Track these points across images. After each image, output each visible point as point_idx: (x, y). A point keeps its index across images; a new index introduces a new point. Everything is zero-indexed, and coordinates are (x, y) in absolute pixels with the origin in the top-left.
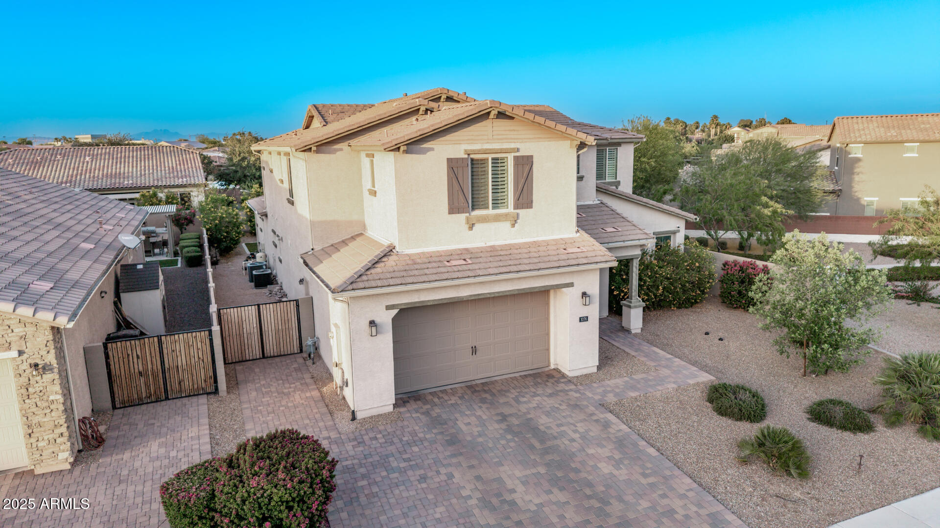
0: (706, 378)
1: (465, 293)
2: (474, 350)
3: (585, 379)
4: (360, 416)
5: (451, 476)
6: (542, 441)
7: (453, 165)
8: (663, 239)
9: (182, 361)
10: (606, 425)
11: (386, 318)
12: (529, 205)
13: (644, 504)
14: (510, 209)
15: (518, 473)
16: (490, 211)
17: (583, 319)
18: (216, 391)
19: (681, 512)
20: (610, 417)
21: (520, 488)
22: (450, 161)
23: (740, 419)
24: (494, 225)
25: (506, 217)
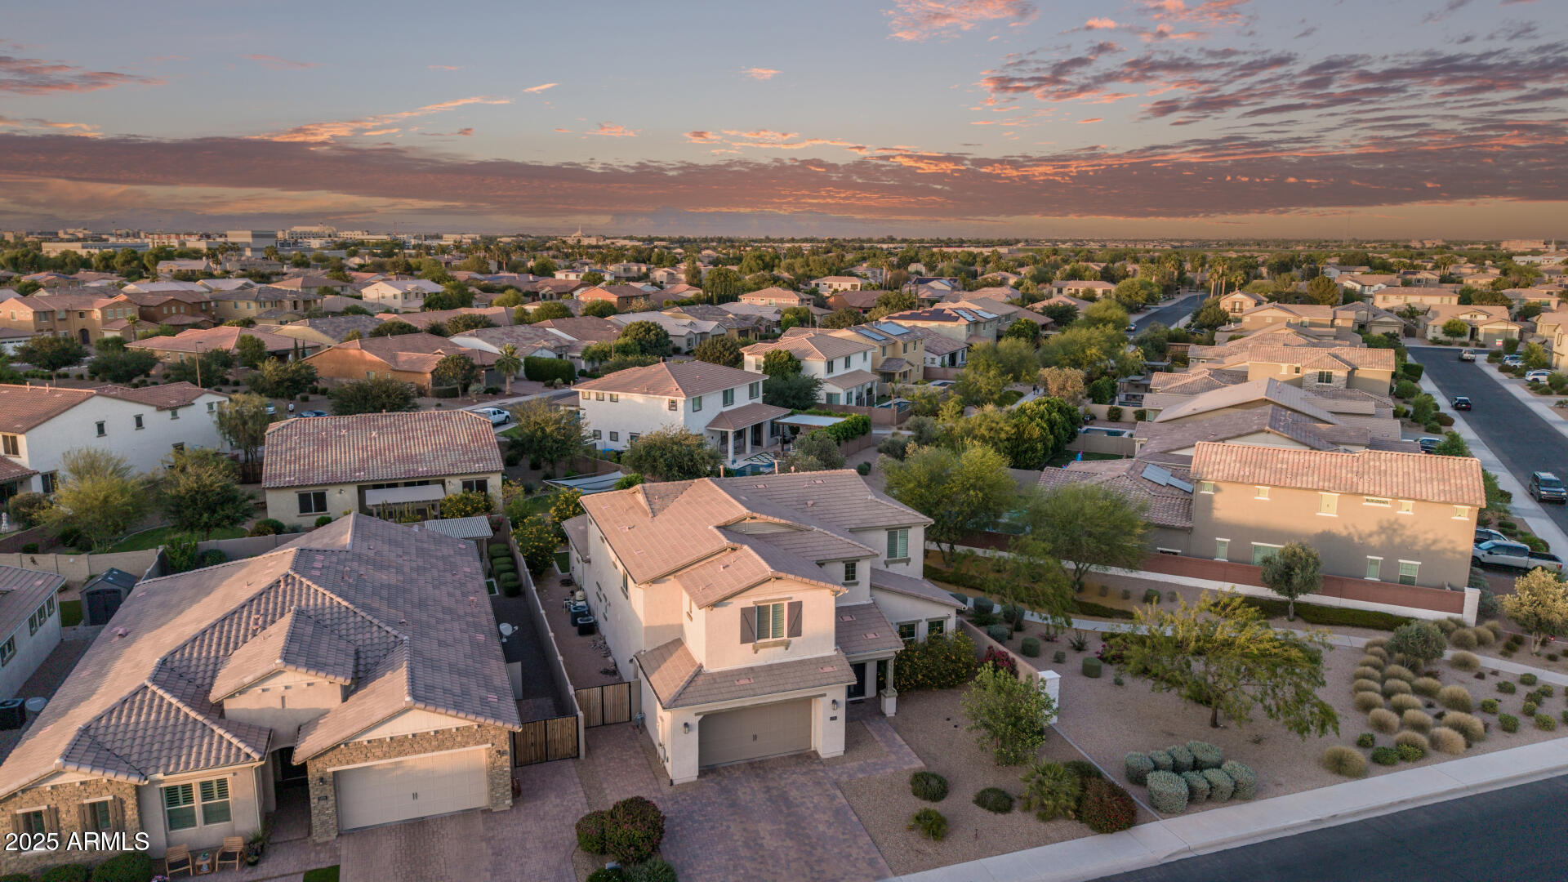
0: (918, 765)
1: (748, 702)
2: (755, 737)
3: (835, 760)
4: (675, 783)
5: (729, 827)
6: (788, 808)
7: (745, 612)
8: (936, 625)
9: (558, 736)
10: (833, 798)
11: (695, 721)
12: (799, 634)
13: (836, 850)
14: (785, 638)
15: (769, 828)
16: (770, 640)
17: (833, 719)
18: (578, 756)
19: (855, 856)
20: (838, 793)
21: (768, 837)
22: (743, 610)
23: (925, 799)
24: (772, 650)
25: (781, 644)
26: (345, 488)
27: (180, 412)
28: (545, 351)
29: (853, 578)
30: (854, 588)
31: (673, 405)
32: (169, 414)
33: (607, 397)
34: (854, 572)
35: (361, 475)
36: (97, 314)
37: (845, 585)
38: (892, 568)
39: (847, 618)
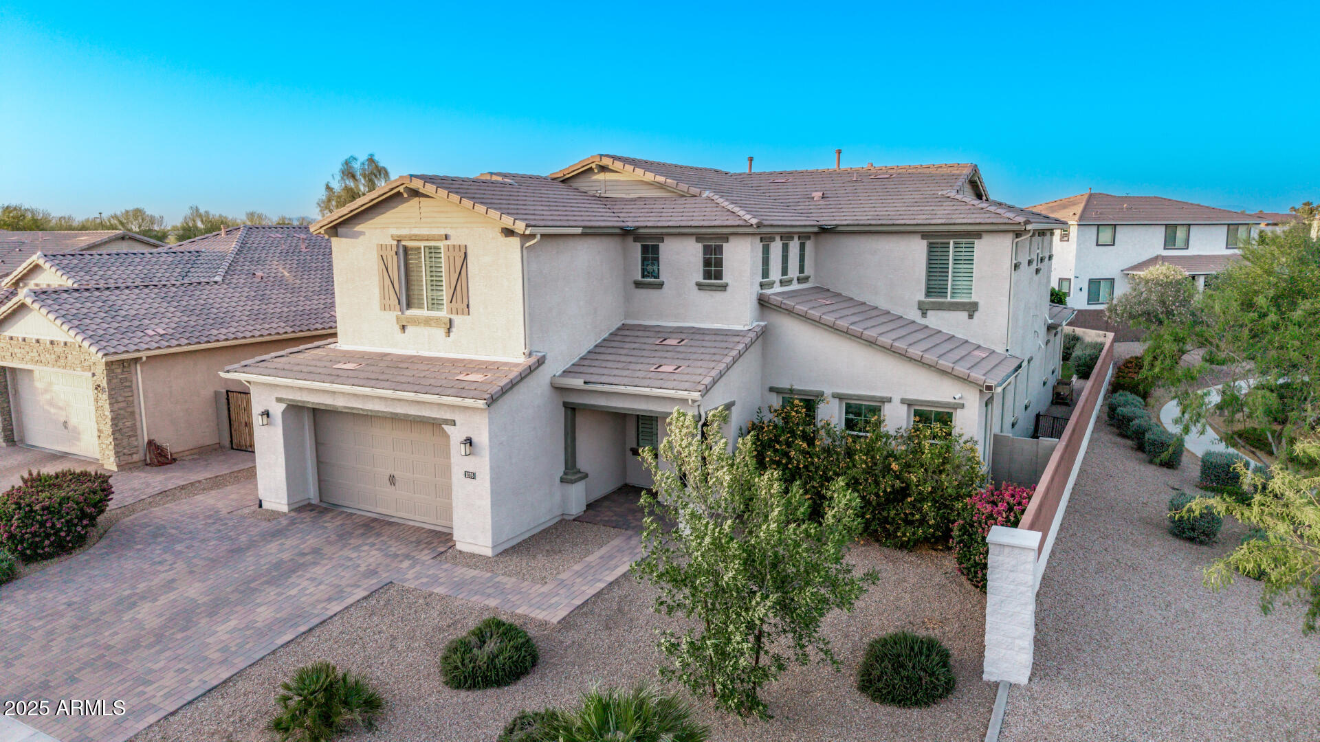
0: (548, 618)
2: (393, 480)
4: (264, 505)
7: (382, 252)
11: (277, 410)
14: (444, 313)
16: (425, 312)
22: (379, 247)
24: (427, 330)
25: (438, 322)
29: (719, 276)
30: (718, 296)
31: (1065, 234)
34: (719, 263)
37: (700, 286)
38: (935, 320)
39: (672, 342)
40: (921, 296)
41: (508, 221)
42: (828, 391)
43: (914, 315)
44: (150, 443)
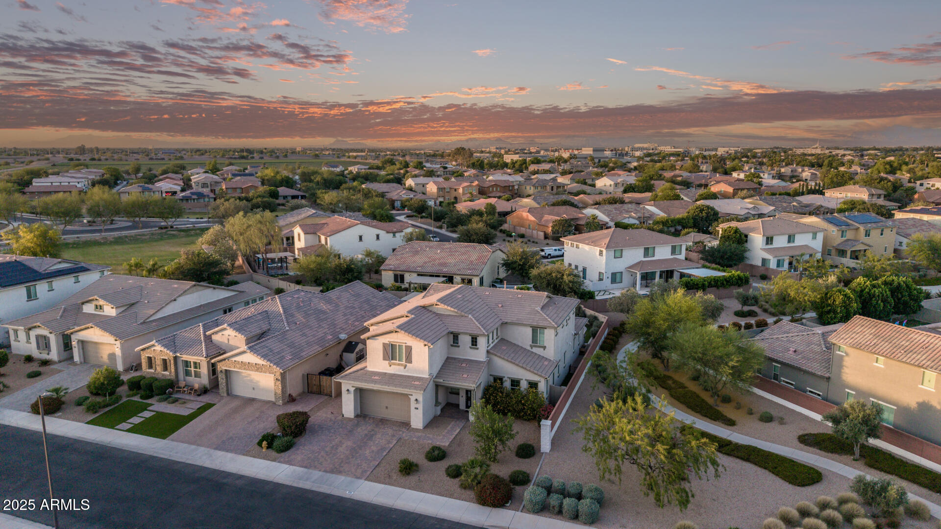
2: (387, 407)
3: (417, 430)
4: (345, 416)
5: (337, 438)
6: (367, 440)
8: (533, 385)
9: (324, 384)
10: (390, 443)
11: (352, 389)
12: (411, 362)
13: (359, 462)
14: (404, 362)
15: (349, 444)
16: (397, 362)
17: (416, 408)
18: (331, 396)
19: (363, 466)
20: (395, 442)
21: (344, 447)
22: (384, 344)
23: (426, 458)
24: (398, 367)
25: (402, 365)
26: (413, 274)
27: (397, 235)
28: (631, 219)
29: (476, 345)
30: (476, 351)
31: (601, 253)
32: (392, 235)
33: (575, 246)
34: (476, 342)
35: (419, 269)
36: (461, 191)
37: (471, 348)
38: (535, 350)
39: (464, 365)
40: (531, 343)
41: (426, 343)
42: (506, 376)
43: (529, 348)
44: (290, 395)
